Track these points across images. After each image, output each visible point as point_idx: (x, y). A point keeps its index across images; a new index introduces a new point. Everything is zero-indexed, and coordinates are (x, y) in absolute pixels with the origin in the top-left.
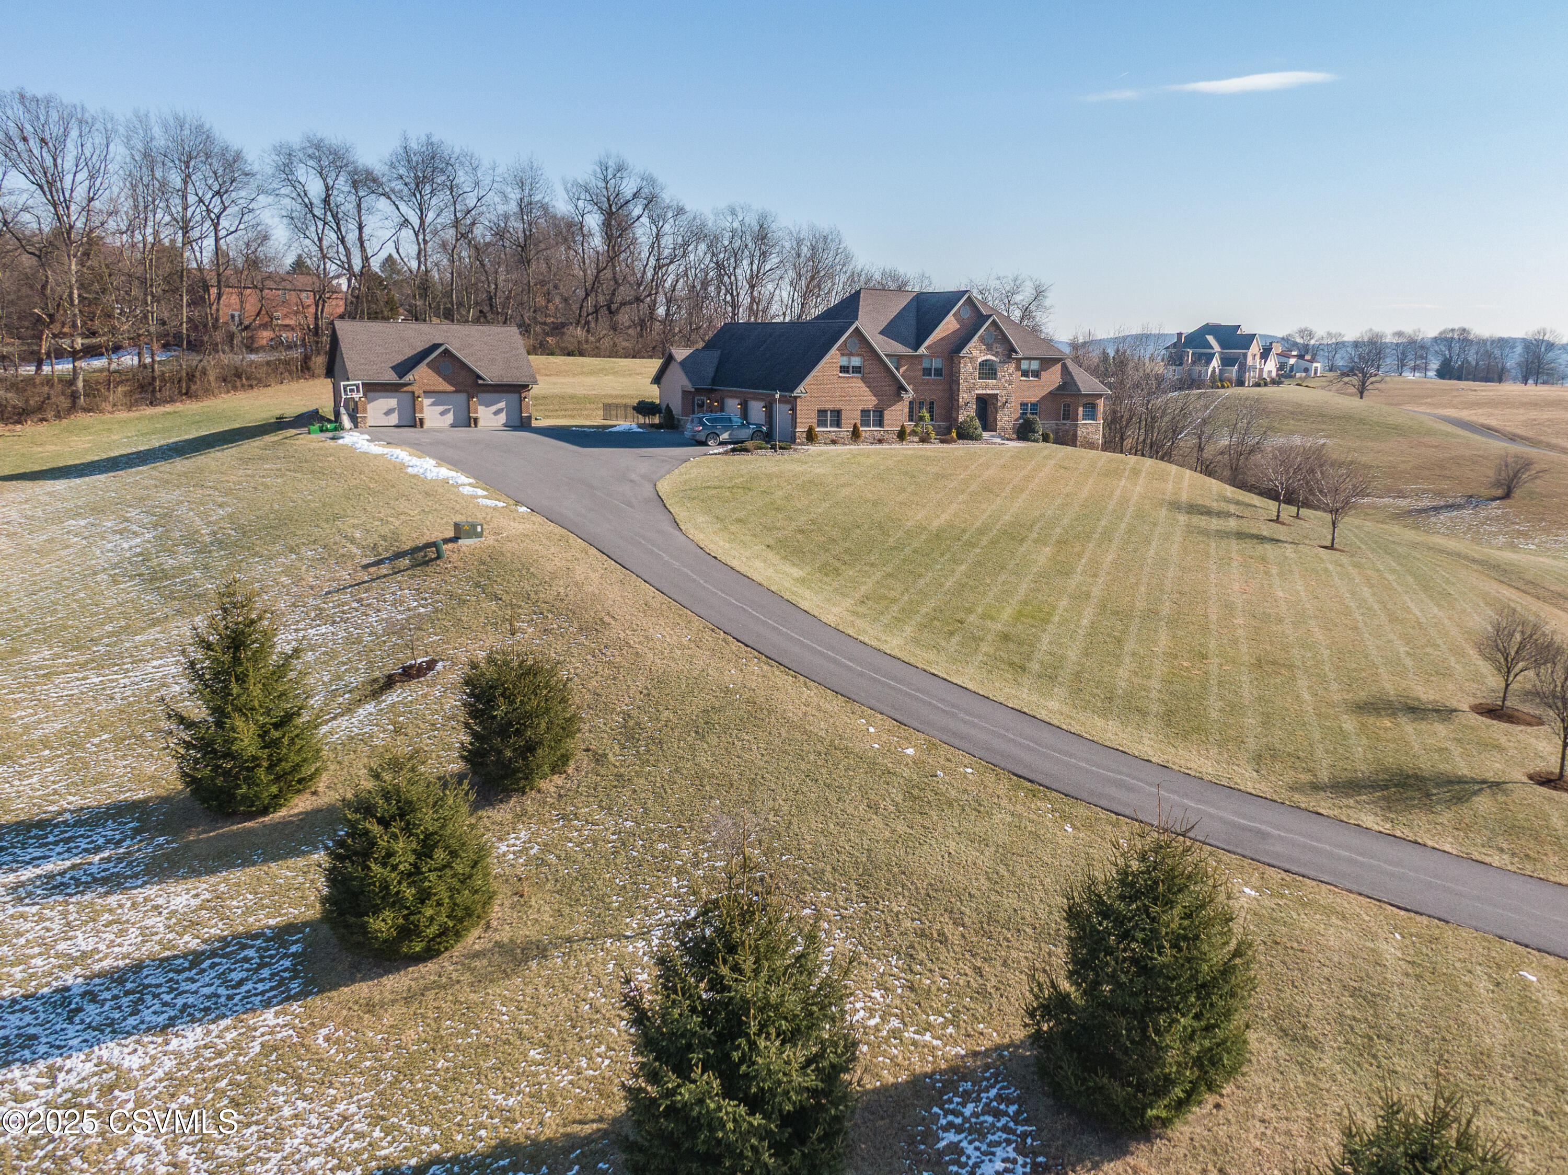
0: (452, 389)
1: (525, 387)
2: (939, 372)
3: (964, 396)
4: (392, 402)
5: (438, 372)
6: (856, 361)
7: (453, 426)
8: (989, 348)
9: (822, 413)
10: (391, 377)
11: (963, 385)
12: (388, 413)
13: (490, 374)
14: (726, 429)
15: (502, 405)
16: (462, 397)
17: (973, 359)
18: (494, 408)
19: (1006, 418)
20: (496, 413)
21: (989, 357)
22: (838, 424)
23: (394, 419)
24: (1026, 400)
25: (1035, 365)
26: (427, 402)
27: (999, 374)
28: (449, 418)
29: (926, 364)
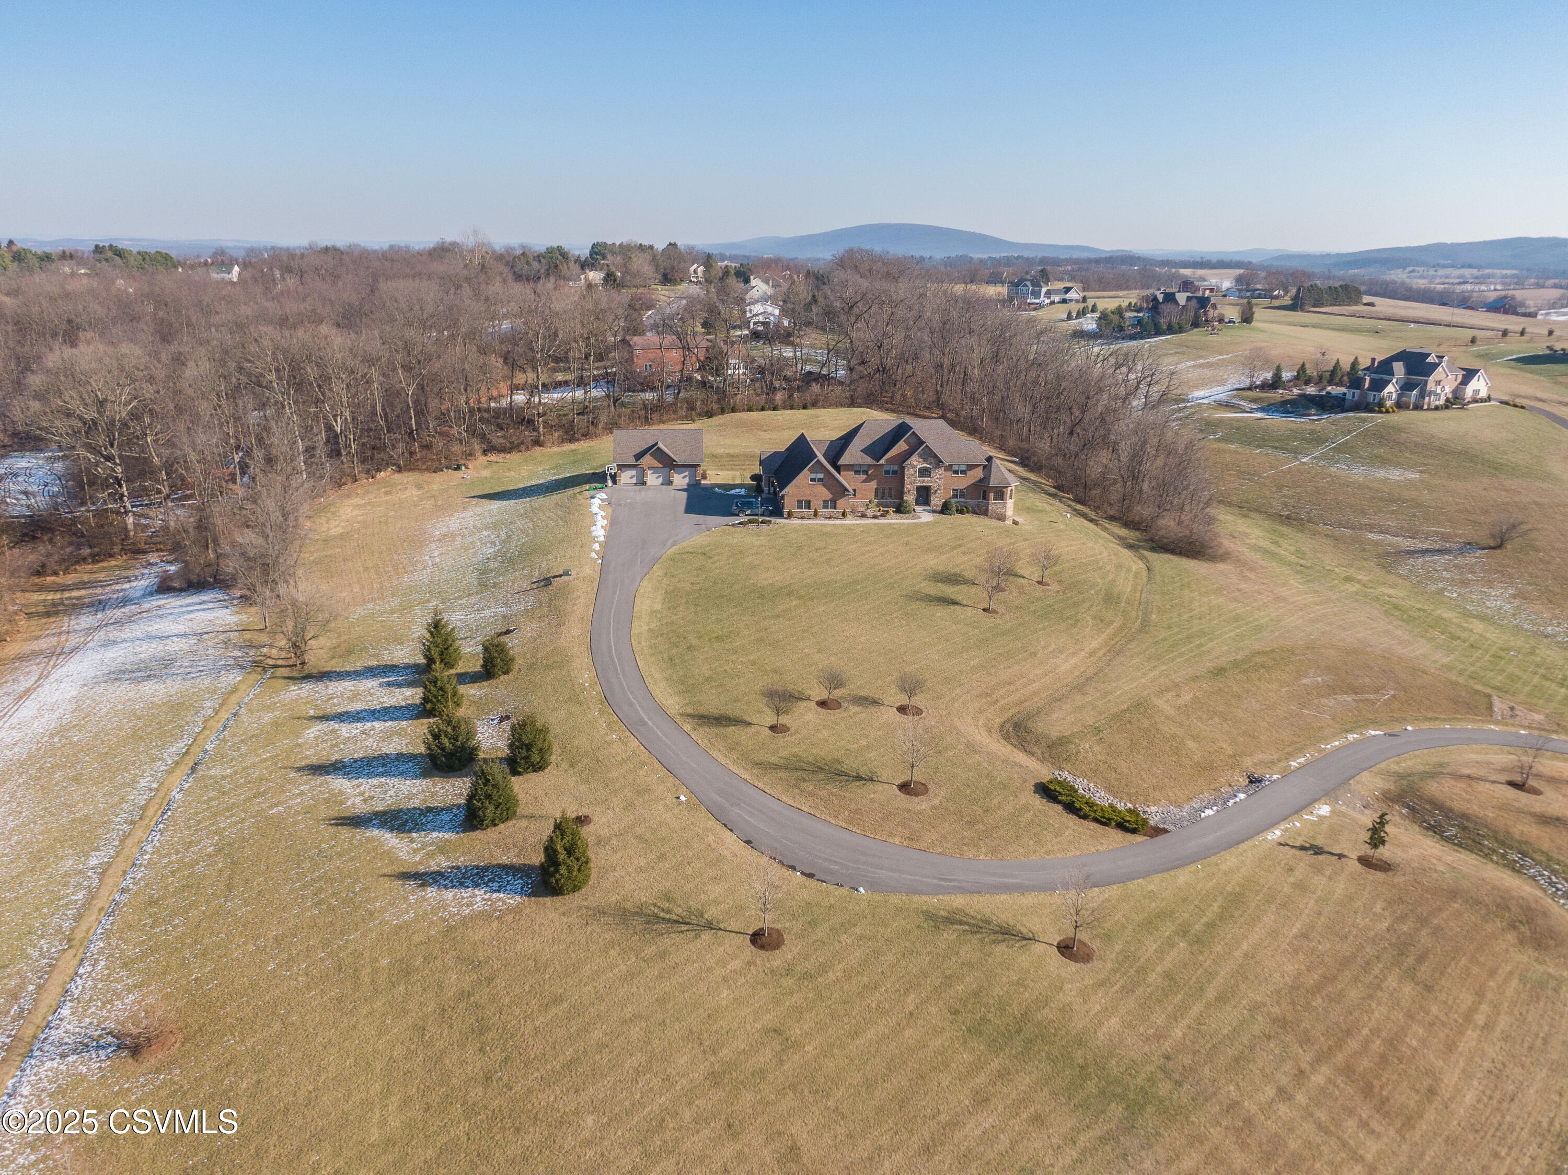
0: (660, 466)
1: (698, 465)
2: (895, 472)
3: (907, 487)
4: (634, 472)
5: (655, 458)
6: (821, 476)
7: (662, 484)
8: (925, 460)
9: (800, 502)
10: (632, 461)
11: (907, 480)
12: (631, 478)
13: (679, 459)
14: (749, 508)
15: (687, 473)
16: (667, 469)
17: (914, 467)
18: (683, 475)
19: (937, 500)
20: (684, 477)
21: (925, 465)
22: (809, 508)
23: (634, 481)
24: (956, 488)
25: (963, 468)
26: (649, 472)
27: (932, 475)
28: (661, 480)
29: (886, 468)
